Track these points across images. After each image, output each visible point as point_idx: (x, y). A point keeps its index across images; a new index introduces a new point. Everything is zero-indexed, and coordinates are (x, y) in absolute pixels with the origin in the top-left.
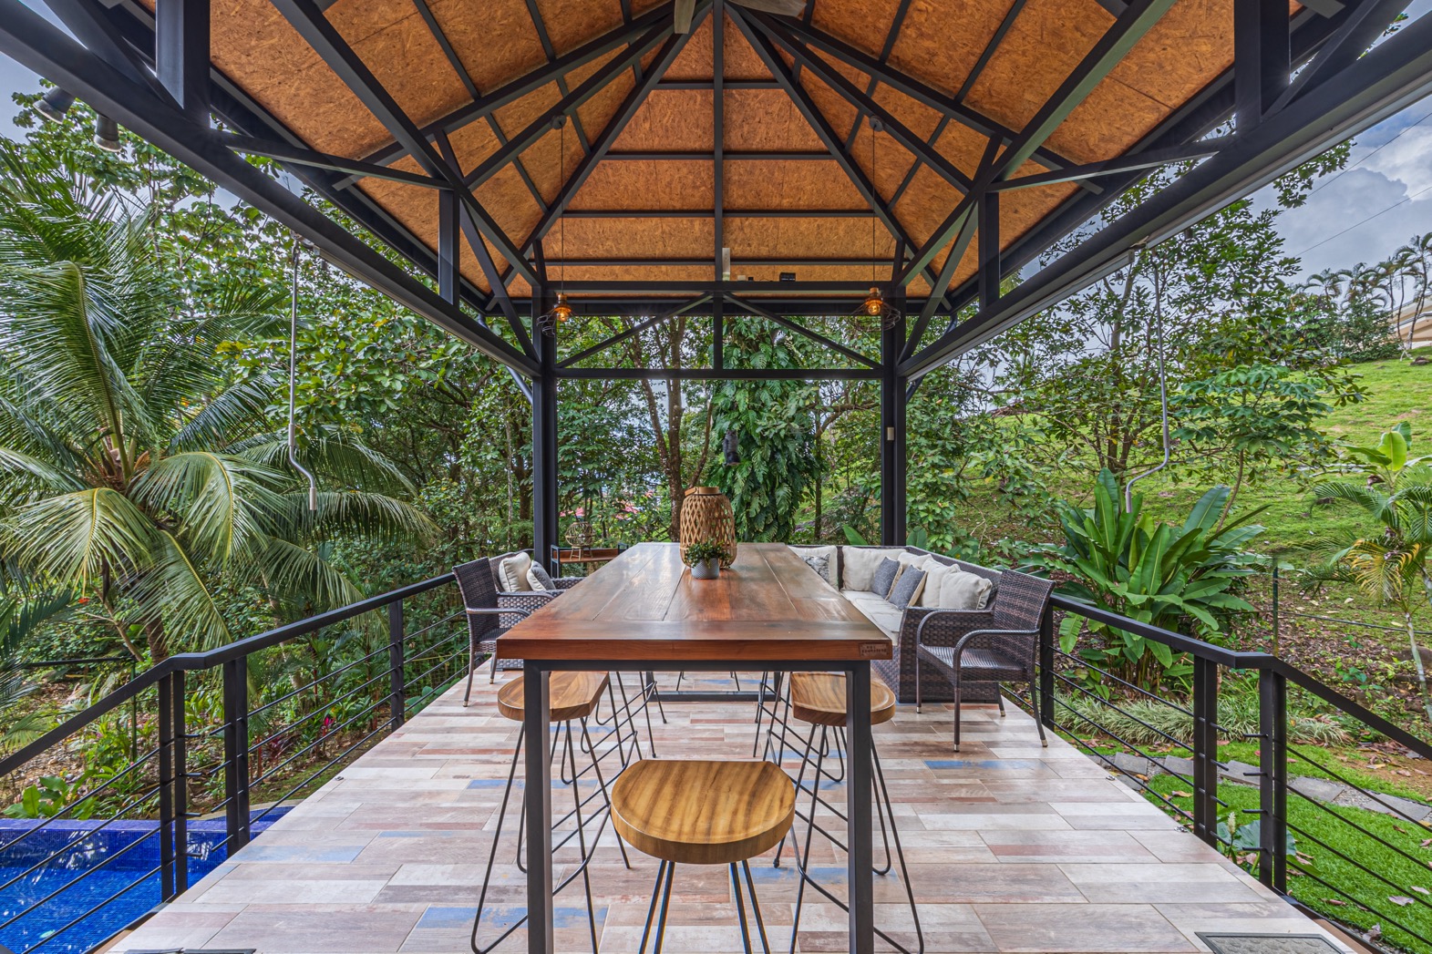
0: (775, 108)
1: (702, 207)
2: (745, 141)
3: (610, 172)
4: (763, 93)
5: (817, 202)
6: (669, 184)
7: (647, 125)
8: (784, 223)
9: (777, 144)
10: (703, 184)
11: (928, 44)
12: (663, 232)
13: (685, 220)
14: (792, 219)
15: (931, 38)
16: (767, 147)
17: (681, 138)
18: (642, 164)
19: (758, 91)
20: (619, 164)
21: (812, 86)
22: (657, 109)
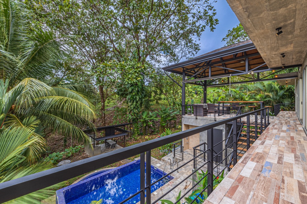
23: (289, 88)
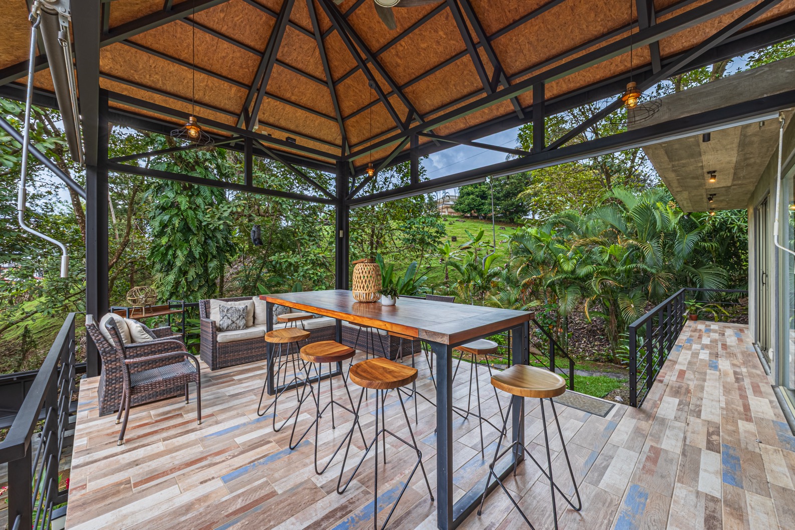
0: (306, 47)
1: (241, 81)
2: (283, 55)
3: (179, 30)
4: (302, 36)
5: (310, 104)
6: (224, 57)
7: (222, 15)
8: (289, 108)
9: (300, 66)
10: (248, 68)
11: (399, 61)
12: (206, 86)
13: (226, 84)
14: (293, 108)
15: (400, 58)
16: (294, 65)
17: (243, 34)
18: (208, 37)
19: (300, 33)
20: (189, 28)
21: (330, 47)
22: (233, 9)
23: (721, 224)
